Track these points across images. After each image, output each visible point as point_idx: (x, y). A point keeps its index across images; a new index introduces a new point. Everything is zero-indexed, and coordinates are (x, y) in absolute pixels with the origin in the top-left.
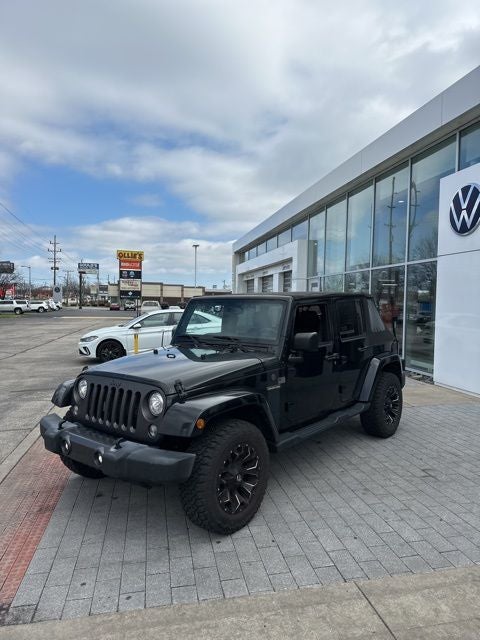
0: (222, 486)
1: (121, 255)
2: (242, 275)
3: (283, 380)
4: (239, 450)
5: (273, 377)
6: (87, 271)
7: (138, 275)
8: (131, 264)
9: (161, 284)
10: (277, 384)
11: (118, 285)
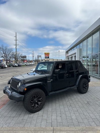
0: (31, 103)
1: (45, 54)
2: (67, 57)
3: (52, 80)
4: (36, 95)
5: (49, 79)
6: (39, 57)
7: (48, 57)
8: (47, 55)
9: (53, 59)
10: (50, 81)
11: (45, 59)
